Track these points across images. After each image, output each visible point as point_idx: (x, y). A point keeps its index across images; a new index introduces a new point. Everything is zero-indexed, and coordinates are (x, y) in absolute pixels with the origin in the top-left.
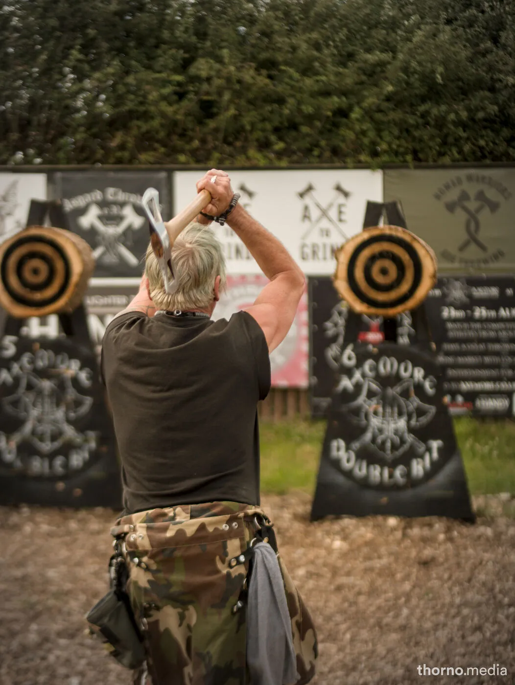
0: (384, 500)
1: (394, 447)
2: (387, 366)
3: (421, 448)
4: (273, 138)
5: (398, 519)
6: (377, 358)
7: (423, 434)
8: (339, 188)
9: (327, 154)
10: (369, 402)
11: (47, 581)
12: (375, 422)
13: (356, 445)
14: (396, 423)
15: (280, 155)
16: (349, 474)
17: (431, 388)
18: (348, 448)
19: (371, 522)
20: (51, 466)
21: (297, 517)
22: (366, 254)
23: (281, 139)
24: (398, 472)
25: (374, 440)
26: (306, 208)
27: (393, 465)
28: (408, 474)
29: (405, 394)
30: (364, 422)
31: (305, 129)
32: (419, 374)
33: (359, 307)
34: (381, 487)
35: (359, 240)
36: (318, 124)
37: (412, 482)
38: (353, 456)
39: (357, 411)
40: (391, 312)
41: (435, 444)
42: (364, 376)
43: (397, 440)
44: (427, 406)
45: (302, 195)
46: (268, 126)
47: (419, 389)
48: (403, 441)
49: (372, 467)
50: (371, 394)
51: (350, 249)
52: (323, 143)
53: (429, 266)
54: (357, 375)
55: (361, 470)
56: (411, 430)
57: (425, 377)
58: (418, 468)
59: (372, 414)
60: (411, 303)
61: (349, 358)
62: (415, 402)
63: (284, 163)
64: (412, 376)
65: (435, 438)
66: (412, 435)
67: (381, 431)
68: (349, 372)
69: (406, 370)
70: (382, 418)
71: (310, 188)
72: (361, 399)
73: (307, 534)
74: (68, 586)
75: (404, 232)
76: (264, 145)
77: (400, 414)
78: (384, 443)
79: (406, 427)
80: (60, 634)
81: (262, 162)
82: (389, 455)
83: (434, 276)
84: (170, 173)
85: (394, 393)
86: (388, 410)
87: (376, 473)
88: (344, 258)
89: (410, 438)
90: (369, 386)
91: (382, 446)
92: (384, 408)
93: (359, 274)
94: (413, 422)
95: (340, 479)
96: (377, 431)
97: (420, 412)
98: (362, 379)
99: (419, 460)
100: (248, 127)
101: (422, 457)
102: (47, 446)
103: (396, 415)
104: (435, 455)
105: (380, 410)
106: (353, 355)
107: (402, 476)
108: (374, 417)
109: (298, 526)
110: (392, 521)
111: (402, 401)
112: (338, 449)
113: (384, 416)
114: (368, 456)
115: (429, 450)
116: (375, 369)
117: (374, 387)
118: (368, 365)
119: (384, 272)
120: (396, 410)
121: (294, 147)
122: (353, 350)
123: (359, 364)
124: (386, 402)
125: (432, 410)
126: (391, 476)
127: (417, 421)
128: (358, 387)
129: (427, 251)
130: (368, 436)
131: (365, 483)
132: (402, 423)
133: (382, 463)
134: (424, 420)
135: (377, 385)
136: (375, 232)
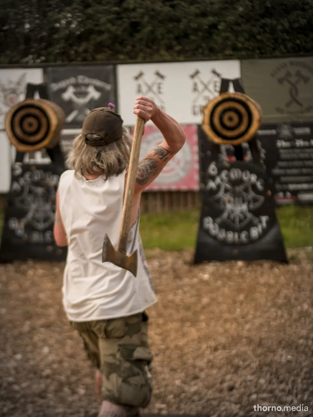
0: (236, 251)
1: (241, 221)
2: (235, 174)
3: (256, 221)
4: (174, 43)
5: (244, 262)
6: (229, 169)
7: (257, 213)
8: (214, 72)
9: (207, 52)
10: (225, 194)
11: (38, 300)
12: (229, 206)
13: (218, 220)
14: (241, 206)
15: (179, 53)
16: (215, 237)
17: (261, 185)
18: (214, 222)
19: (228, 264)
20: (44, 237)
21: (185, 263)
22: (220, 109)
23: (179, 44)
24: (243, 235)
25: (229, 217)
26: (195, 85)
27: (240, 231)
28: (249, 236)
29: (246, 190)
30: (222, 206)
31: (193, 37)
32: (253, 178)
33: (217, 140)
34: (234, 244)
35: (216, 101)
36: (200, 34)
37: (251, 241)
38: (217, 226)
39: (218, 201)
40: (236, 142)
41: (264, 219)
42: (222, 180)
43: (242, 216)
44: (259, 196)
45: (192, 77)
46: (171, 36)
47: (254, 187)
48: (245, 217)
49: (228, 233)
50: (226, 191)
51: (211, 106)
52: (204, 45)
53: (256, 115)
54: (218, 180)
55: (222, 235)
56: (250, 211)
57: (257, 180)
58: (255, 232)
59: (228, 202)
60: (247, 137)
61: (213, 170)
62: (252, 194)
63: (181, 58)
64: (250, 180)
65: (264, 215)
66: (251, 214)
67: (232, 212)
68: (213, 178)
69: (246, 176)
70: (233, 204)
71: (197, 73)
72: (221, 194)
73: (190, 271)
74: (50, 301)
75: (242, 96)
76: (169, 48)
77: (244, 202)
78: (234, 219)
79: (247, 209)
80: (42, 326)
81: (169, 58)
82: (238, 225)
83: (260, 121)
84: (115, 65)
85: (240, 190)
86: (237, 199)
87: (231, 236)
88: (207, 112)
89: (249, 216)
90: (225, 186)
91: (234, 221)
92: (234, 197)
93: (216, 121)
94: (252, 206)
95: (210, 240)
96: (231, 212)
97: (255, 200)
98: (221, 182)
99: (255, 228)
100: (160, 37)
101: (256, 226)
102: (41, 226)
103: (241, 201)
104: (264, 224)
105: (232, 199)
106: (216, 168)
107: (246, 237)
108: (229, 204)
109: (186, 268)
110: (240, 263)
111: (244, 194)
112: (208, 223)
113: (234, 203)
114: (226, 226)
115: (260, 222)
116: (228, 176)
117: (228, 186)
118: (224, 174)
119: (231, 119)
120: (241, 199)
121: (187, 48)
122: (216, 166)
123: (219, 173)
124: (235, 195)
125: (262, 199)
126: (239, 237)
127: (254, 205)
128: (219, 187)
129: (256, 107)
130: (225, 215)
131: (224, 242)
132: (244, 207)
133: (234, 230)
134: (257, 205)
135: (230, 185)
136: (225, 96)
